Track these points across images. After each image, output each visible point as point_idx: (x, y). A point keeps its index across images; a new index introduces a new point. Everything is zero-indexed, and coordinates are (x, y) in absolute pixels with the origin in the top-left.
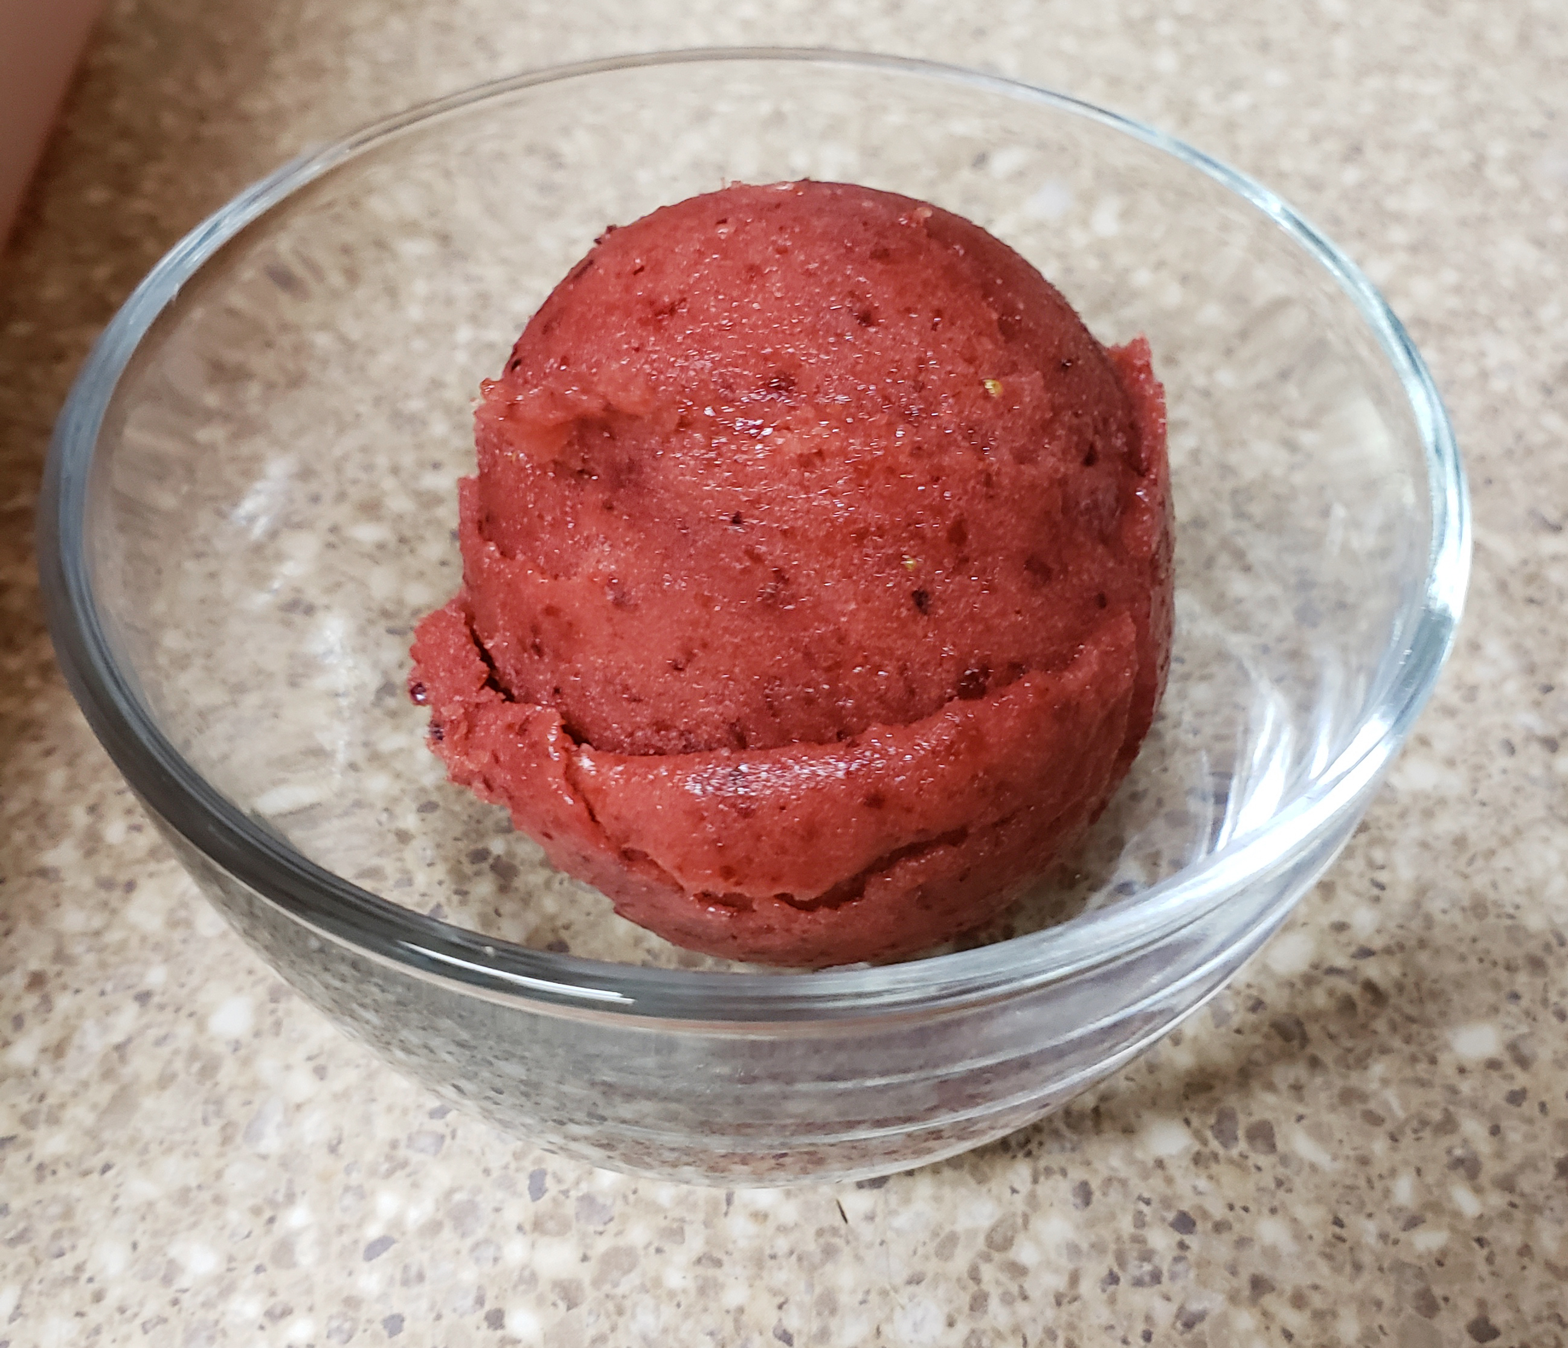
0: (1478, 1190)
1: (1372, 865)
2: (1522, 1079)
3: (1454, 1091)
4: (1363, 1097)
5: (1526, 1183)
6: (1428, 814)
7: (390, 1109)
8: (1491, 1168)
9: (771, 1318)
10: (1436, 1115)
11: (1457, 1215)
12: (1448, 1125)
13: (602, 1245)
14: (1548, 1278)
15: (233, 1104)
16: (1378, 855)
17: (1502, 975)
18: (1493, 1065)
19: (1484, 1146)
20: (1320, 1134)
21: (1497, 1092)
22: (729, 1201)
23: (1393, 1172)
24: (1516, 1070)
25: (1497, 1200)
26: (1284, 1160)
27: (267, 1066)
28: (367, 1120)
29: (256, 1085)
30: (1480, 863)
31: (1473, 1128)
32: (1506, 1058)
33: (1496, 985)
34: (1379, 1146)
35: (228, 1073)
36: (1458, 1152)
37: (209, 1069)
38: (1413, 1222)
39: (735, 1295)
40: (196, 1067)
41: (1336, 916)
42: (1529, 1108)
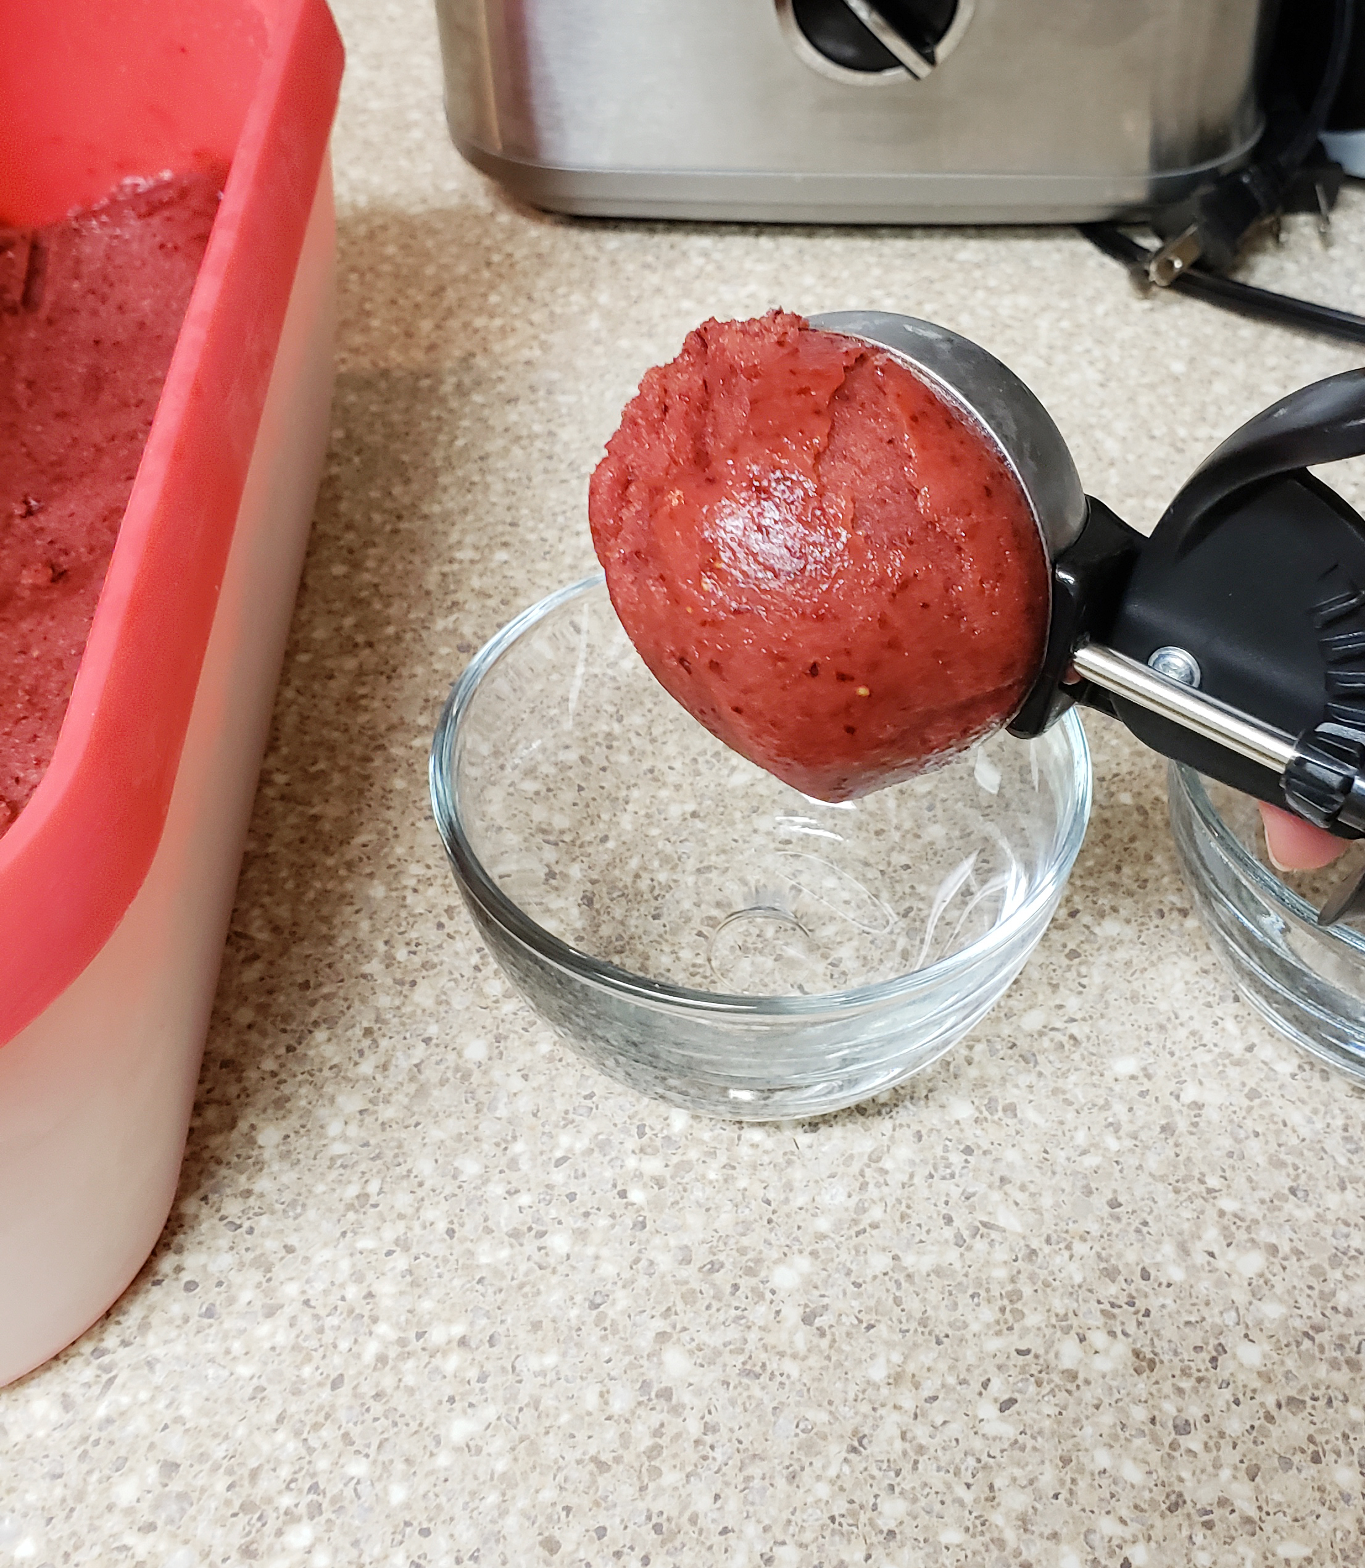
0: (1119, 1138)
1: (1079, 975)
2: (1147, 1085)
3: (1111, 1090)
4: (1064, 1092)
5: (1143, 1135)
6: (1113, 949)
7: (563, 1095)
8: (1126, 1128)
9: (761, 1193)
10: (1101, 1102)
11: (1106, 1149)
12: (1107, 1106)
13: (675, 1160)
14: (1150, 1180)
15: (480, 1093)
16: (1084, 970)
17: (1144, 1033)
18: (1133, 1077)
19: (1123, 1116)
20: (1040, 1109)
21: (1135, 1089)
22: (739, 1138)
23: (1076, 1128)
24: (1145, 1080)
25: (1129, 1143)
26: (1021, 1122)
27: (497, 1074)
28: (552, 1100)
29: (491, 1083)
30: (1137, 975)
31: (1119, 1109)
32: (1141, 1074)
33: (1139, 1038)
34: (1070, 1116)
35: (477, 1077)
36: (1110, 1120)
37: (466, 1076)
38: (1084, 1153)
39: (742, 1183)
40: (459, 1075)
41: (1058, 1002)
42: (1150, 1099)
